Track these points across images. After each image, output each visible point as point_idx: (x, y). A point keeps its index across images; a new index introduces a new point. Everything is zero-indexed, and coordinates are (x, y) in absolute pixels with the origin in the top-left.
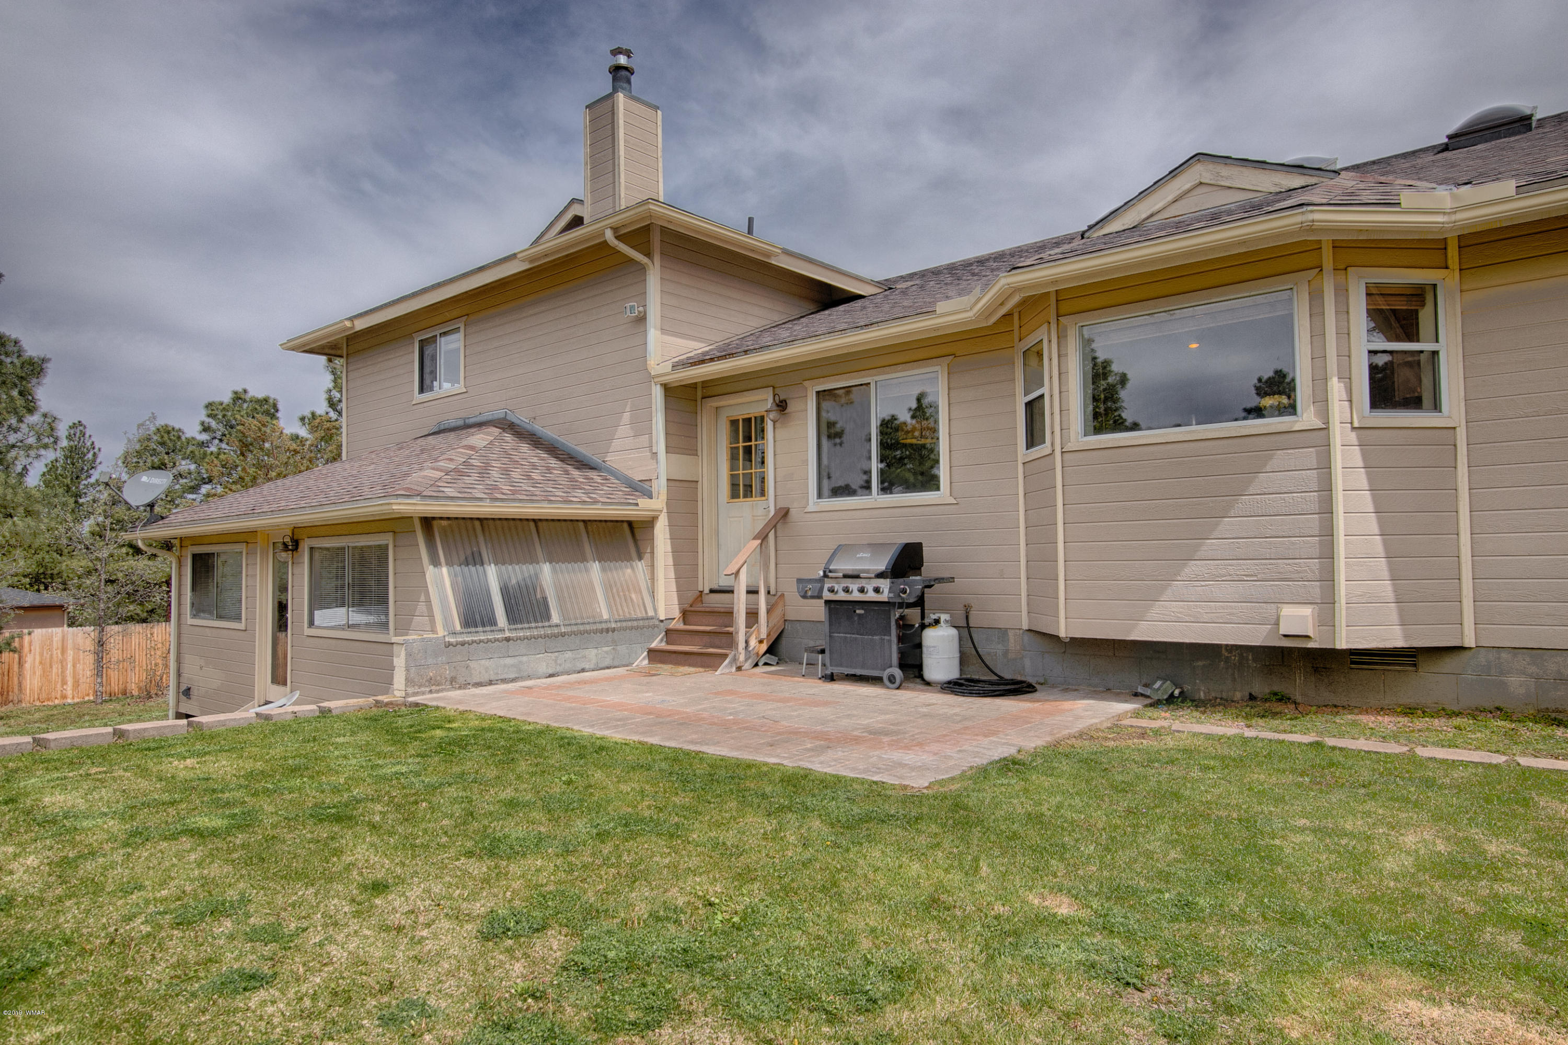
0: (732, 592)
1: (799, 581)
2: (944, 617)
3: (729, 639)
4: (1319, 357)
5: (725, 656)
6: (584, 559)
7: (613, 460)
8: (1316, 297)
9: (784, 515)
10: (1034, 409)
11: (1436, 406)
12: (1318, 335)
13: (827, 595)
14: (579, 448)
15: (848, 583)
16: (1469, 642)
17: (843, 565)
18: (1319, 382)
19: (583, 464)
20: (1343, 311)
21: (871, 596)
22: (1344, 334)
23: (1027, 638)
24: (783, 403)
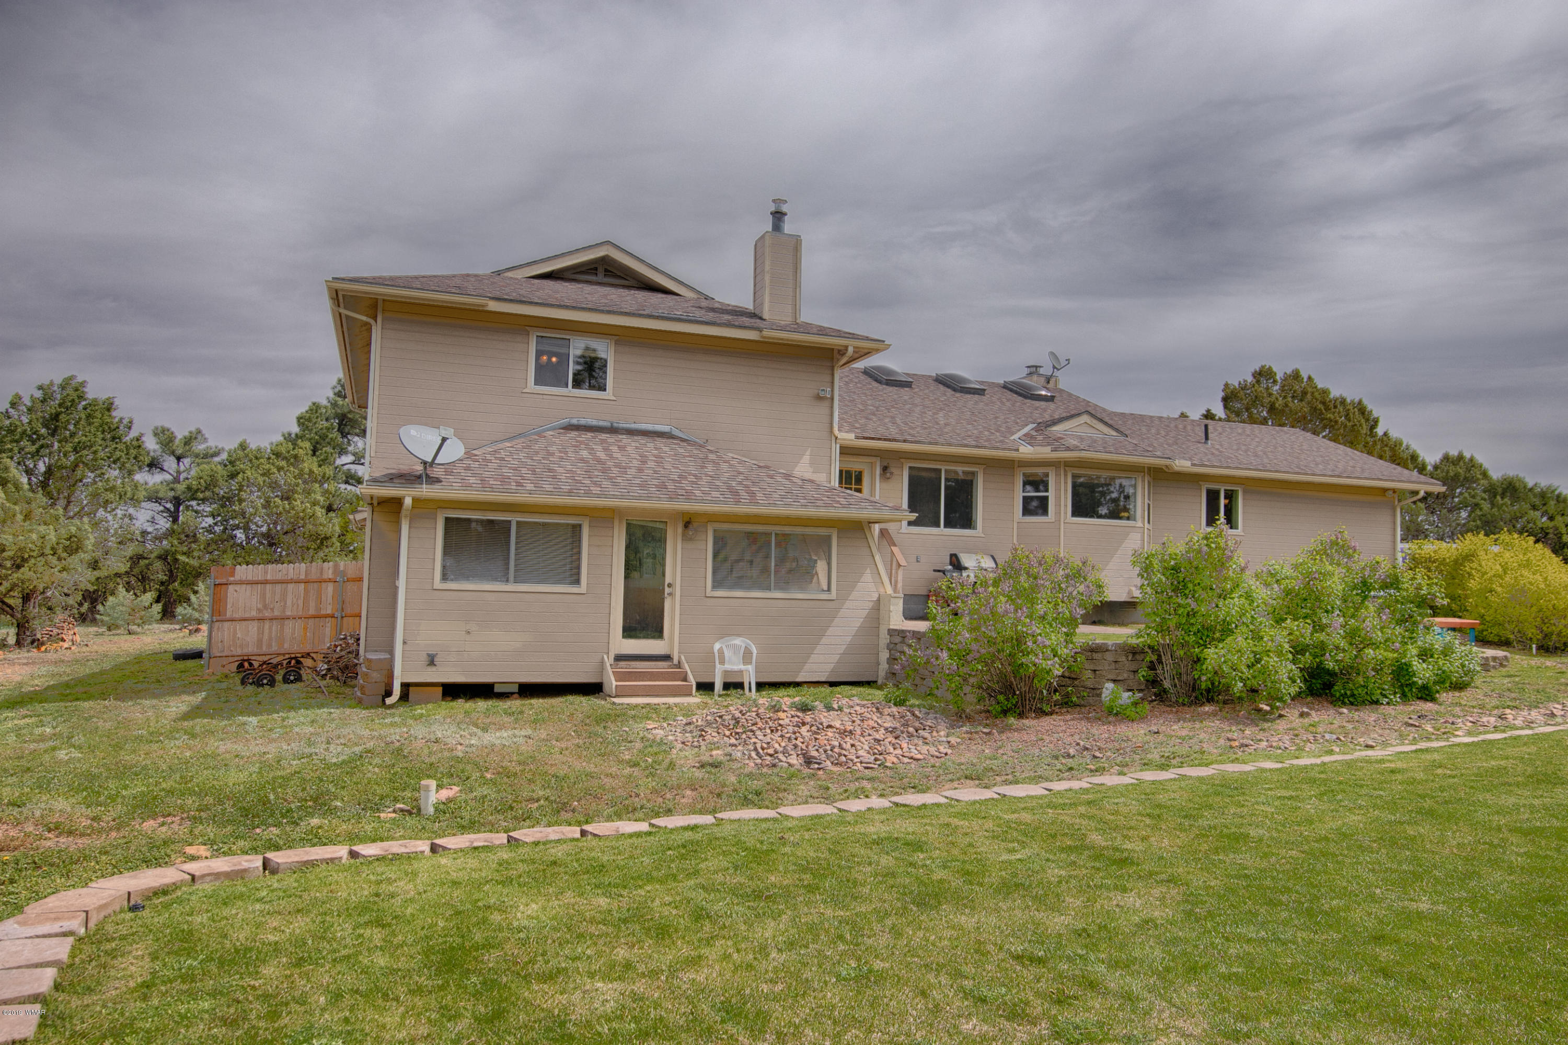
24: (885, 469)
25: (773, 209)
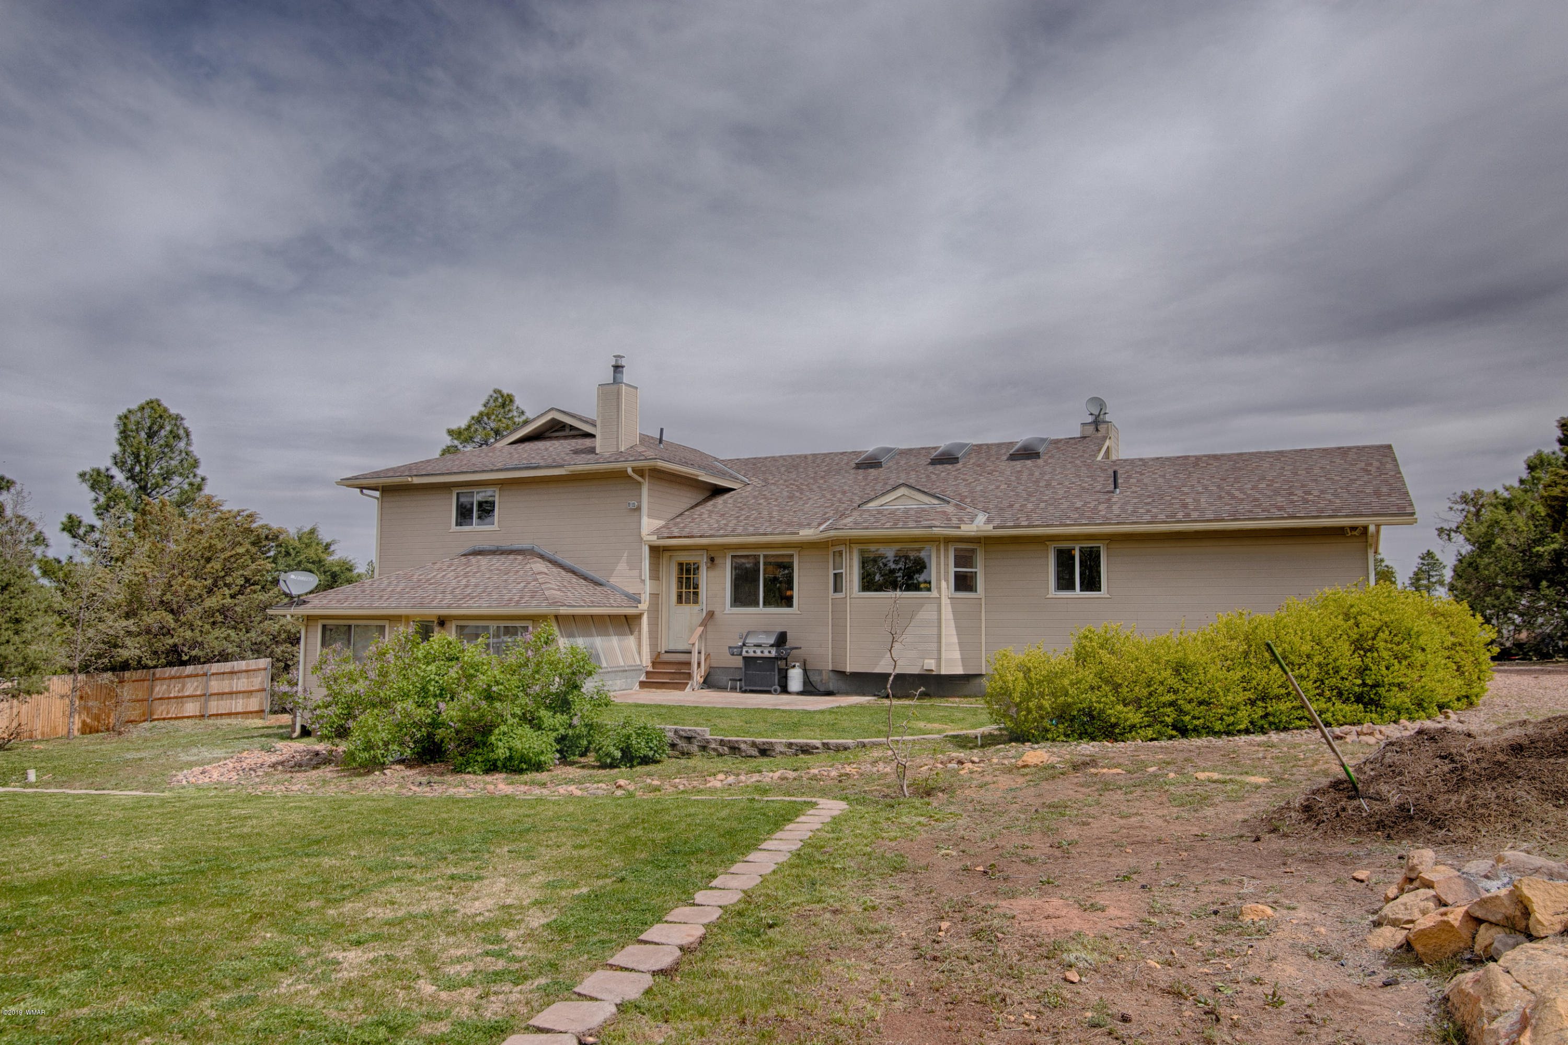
0: (690, 653)
1: (730, 647)
2: (797, 664)
3: (689, 676)
4: (938, 572)
5: (687, 684)
6: (609, 635)
7: (613, 581)
8: (938, 550)
9: (711, 614)
10: (838, 577)
11: (976, 591)
12: (938, 564)
13: (744, 654)
14: (590, 573)
15: (755, 648)
16: (984, 673)
17: (751, 640)
18: (939, 581)
19: (598, 583)
20: (947, 557)
21: (766, 654)
22: (947, 565)
23: (831, 674)
24: (712, 560)
25: (614, 363)
